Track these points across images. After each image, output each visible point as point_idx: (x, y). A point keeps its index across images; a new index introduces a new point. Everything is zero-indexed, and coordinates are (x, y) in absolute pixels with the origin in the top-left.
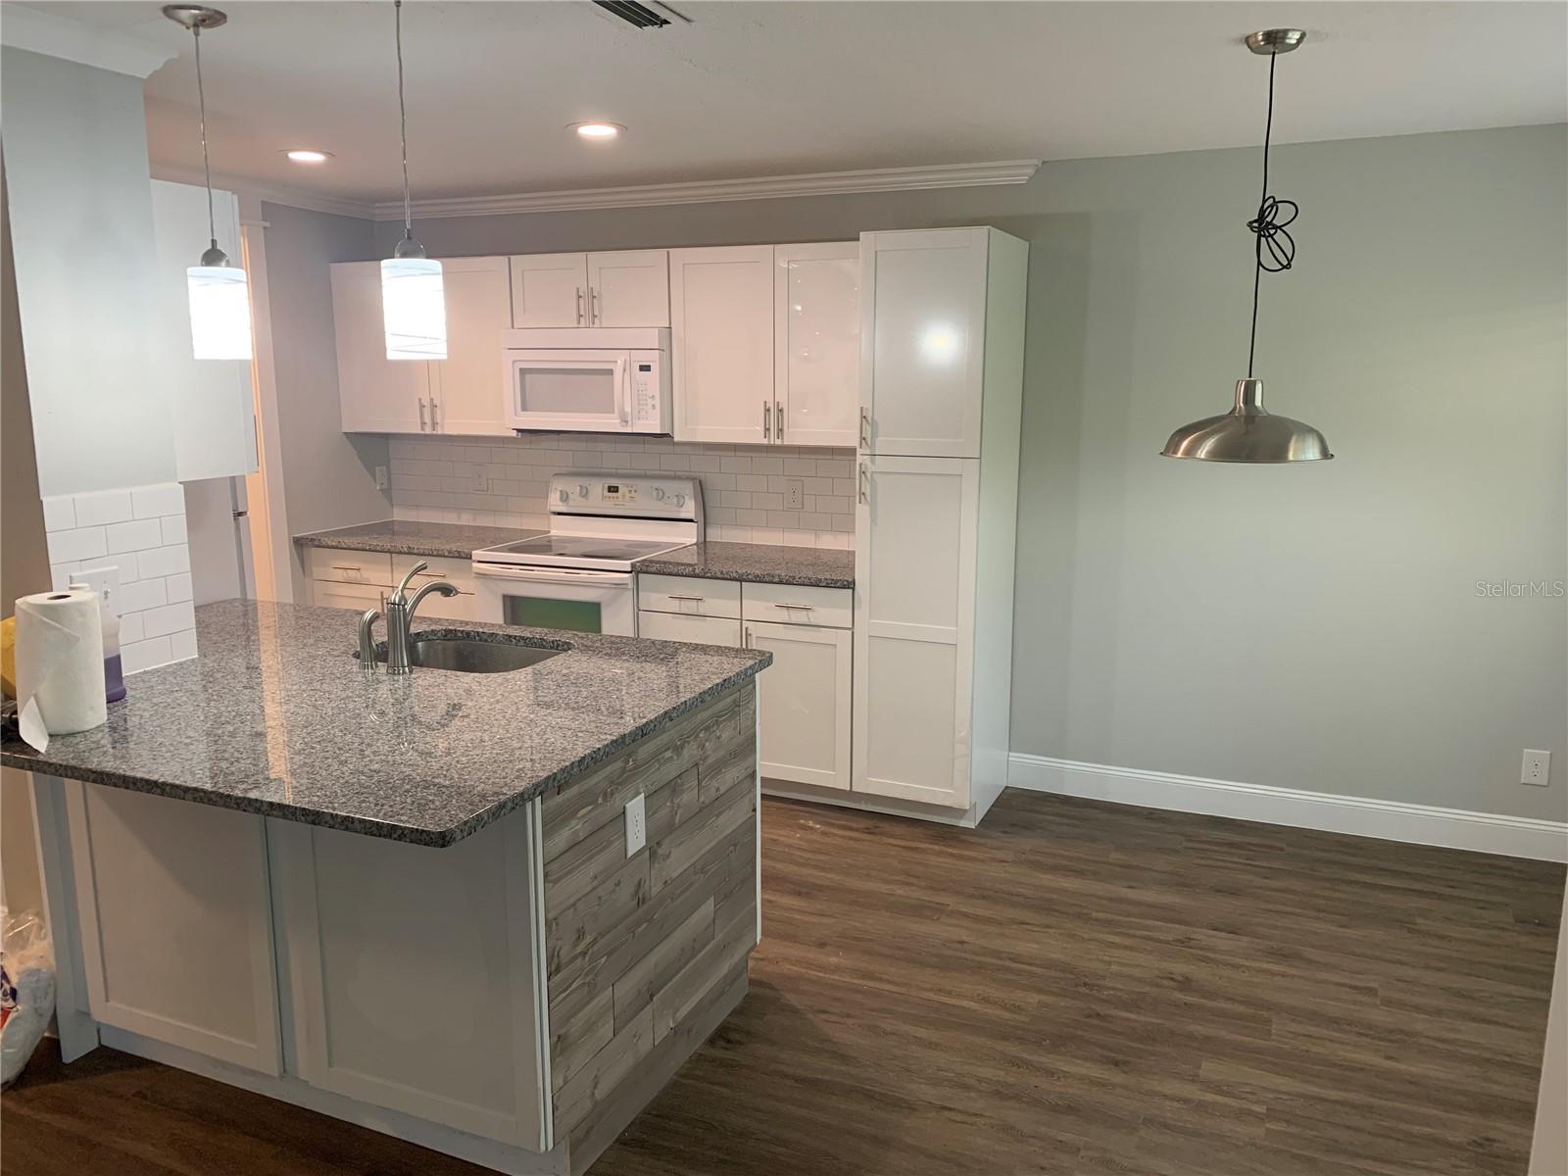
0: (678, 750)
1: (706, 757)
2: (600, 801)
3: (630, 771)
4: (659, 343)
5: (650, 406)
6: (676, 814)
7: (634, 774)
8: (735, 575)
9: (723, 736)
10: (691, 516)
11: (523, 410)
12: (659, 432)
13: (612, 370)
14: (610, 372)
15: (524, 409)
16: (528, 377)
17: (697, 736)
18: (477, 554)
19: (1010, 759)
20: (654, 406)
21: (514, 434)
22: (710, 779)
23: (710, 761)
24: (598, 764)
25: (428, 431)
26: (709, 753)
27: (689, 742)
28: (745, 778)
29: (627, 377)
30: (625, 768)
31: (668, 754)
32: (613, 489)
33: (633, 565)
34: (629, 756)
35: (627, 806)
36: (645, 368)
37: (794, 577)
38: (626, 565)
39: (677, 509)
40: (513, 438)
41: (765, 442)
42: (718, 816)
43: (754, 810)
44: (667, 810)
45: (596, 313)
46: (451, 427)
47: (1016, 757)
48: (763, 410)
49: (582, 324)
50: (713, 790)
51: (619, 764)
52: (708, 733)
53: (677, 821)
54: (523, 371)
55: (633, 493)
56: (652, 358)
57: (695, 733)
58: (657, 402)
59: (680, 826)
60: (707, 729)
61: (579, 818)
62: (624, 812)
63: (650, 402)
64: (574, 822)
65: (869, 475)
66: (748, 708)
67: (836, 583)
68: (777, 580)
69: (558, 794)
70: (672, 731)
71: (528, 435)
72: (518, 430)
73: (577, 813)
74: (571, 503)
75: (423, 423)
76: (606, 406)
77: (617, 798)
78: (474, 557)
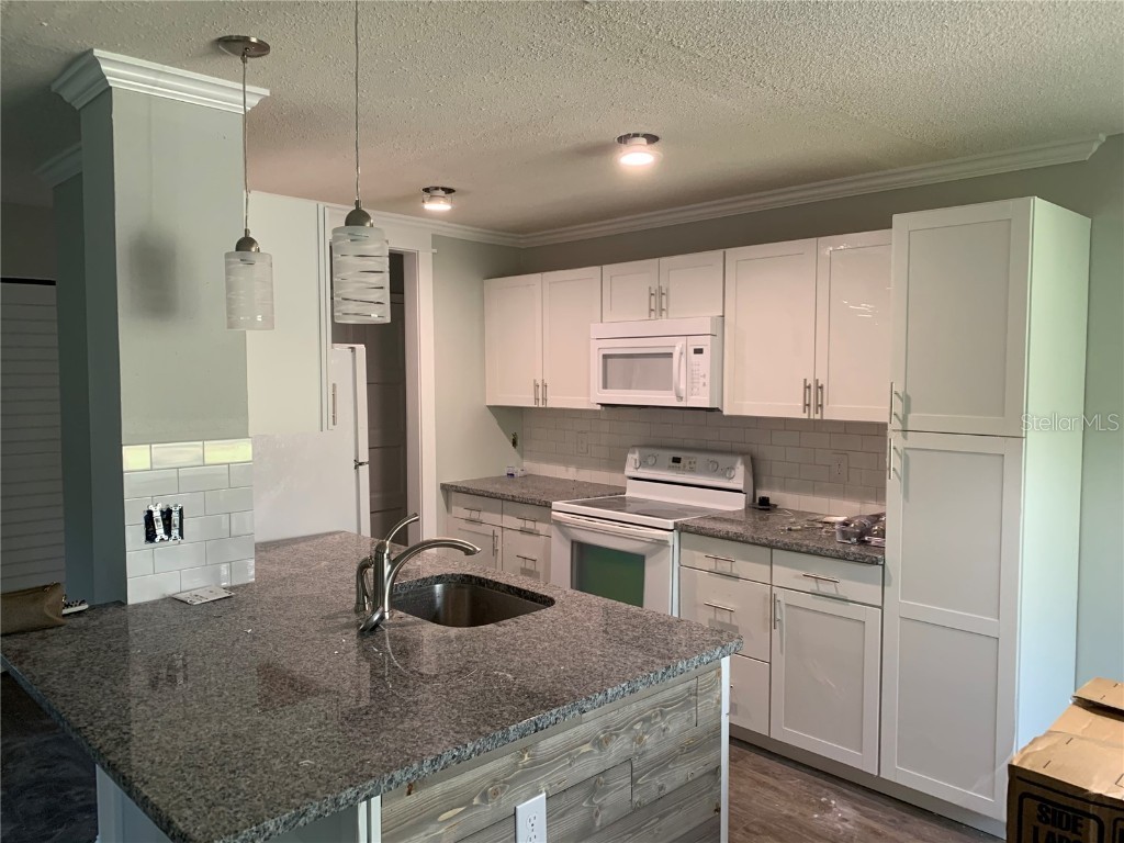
0: (600, 744)
1: (644, 752)
2: (476, 801)
3: (524, 767)
4: (712, 330)
5: (701, 384)
6: (597, 815)
7: (532, 771)
8: (764, 541)
9: (671, 729)
10: (740, 487)
12: (708, 406)
13: (671, 354)
14: (670, 355)
15: (605, 387)
16: (609, 360)
17: (631, 728)
18: (556, 504)
20: (704, 384)
21: (599, 407)
22: (651, 776)
23: (649, 757)
24: (463, 762)
25: (541, 406)
26: (648, 747)
27: (617, 735)
28: (706, 774)
29: (683, 359)
30: (516, 764)
31: (586, 748)
32: (677, 460)
33: (675, 524)
34: (526, 750)
35: (518, 807)
36: (698, 351)
37: (822, 549)
38: (670, 524)
40: (598, 411)
41: (805, 416)
42: (661, 817)
43: (718, 810)
44: (582, 812)
45: (664, 307)
46: (554, 402)
48: (802, 386)
49: (653, 317)
50: (654, 788)
51: (507, 760)
52: (647, 724)
53: (598, 824)
54: (605, 357)
55: (693, 465)
56: (705, 343)
57: (628, 725)
58: (707, 380)
59: (600, 831)
60: (645, 720)
61: (439, 822)
62: (515, 814)
63: (702, 380)
64: (432, 827)
65: (900, 451)
66: (709, 697)
67: (864, 559)
68: (804, 549)
69: (409, 793)
70: (592, 723)
71: (609, 408)
72: (602, 405)
73: (439, 815)
74: (642, 470)
75: (537, 399)
76: (666, 383)
77: (504, 799)
78: (553, 508)
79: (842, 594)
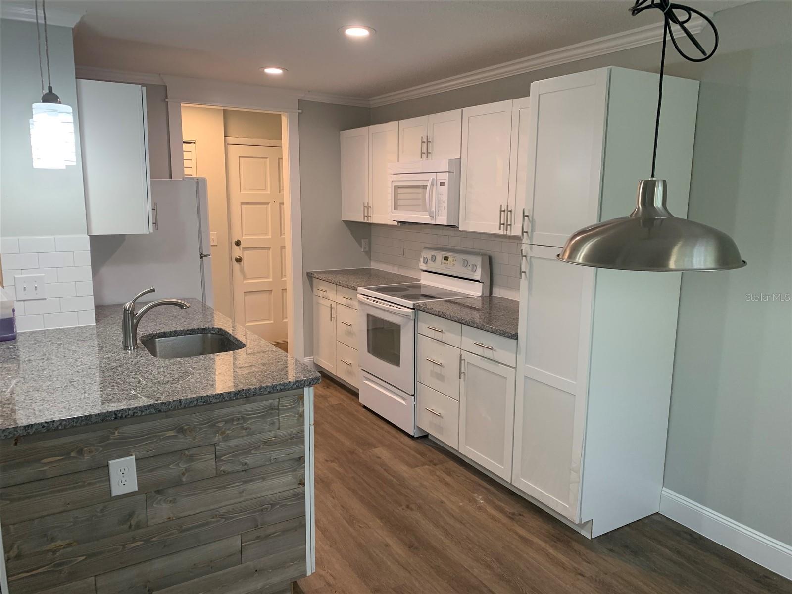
0: (184, 432)
1: (228, 441)
2: (73, 454)
3: (115, 439)
4: (449, 169)
5: (443, 208)
6: (183, 474)
7: (123, 442)
9: (253, 428)
11: (395, 210)
12: (446, 224)
13: (427, 186)
16: (397, 190)
17: (214, 425)
19: (663, 492)
20: (445, 208)
21: (396, 223)
22: (235, 456)
23: (232, 444)
25: (366, 221)
26: (232, 438)
27: (201, 428)
28: (289, 460)
29: (434, 189)
30: (108, 436)
31: (171, 433)
32: (446, 259)
33: (414, 305)
34: (116, 429)
35: (110, 462)
36: (442, 184)
37: (484, 326)
39: (472, 273)
40: (395, 226)
41: (500, 232)
42: (247, 482)
43: (302, 483)
44: (170, 471)
45: (429, 151)
46: (375, 219)
47: (668, 492)
48: (499, 210)
49: (423, 158)
50: (238, 464)
52: (230, 423)
53: (184, 480)
55: (454, 262)
56: (445, 177)
57: (211, 423)
58: (446, 205)
59: (189, 483)
60: (228, 421)
61: (42, 463)
62: (108, 466)
63: (443, 205)
64: (37, 465)
65: (528, 258)
66: (291, 412)
68: (475, 326)
69: (16, 444)
71: (401, 224)
72: (399, 222)
73: (42, 459)
74: (428, 264)
75: (364, 217)
76: (424, 208)
77: (98, 456)
78: (358, 291)
79: (496, 358)
